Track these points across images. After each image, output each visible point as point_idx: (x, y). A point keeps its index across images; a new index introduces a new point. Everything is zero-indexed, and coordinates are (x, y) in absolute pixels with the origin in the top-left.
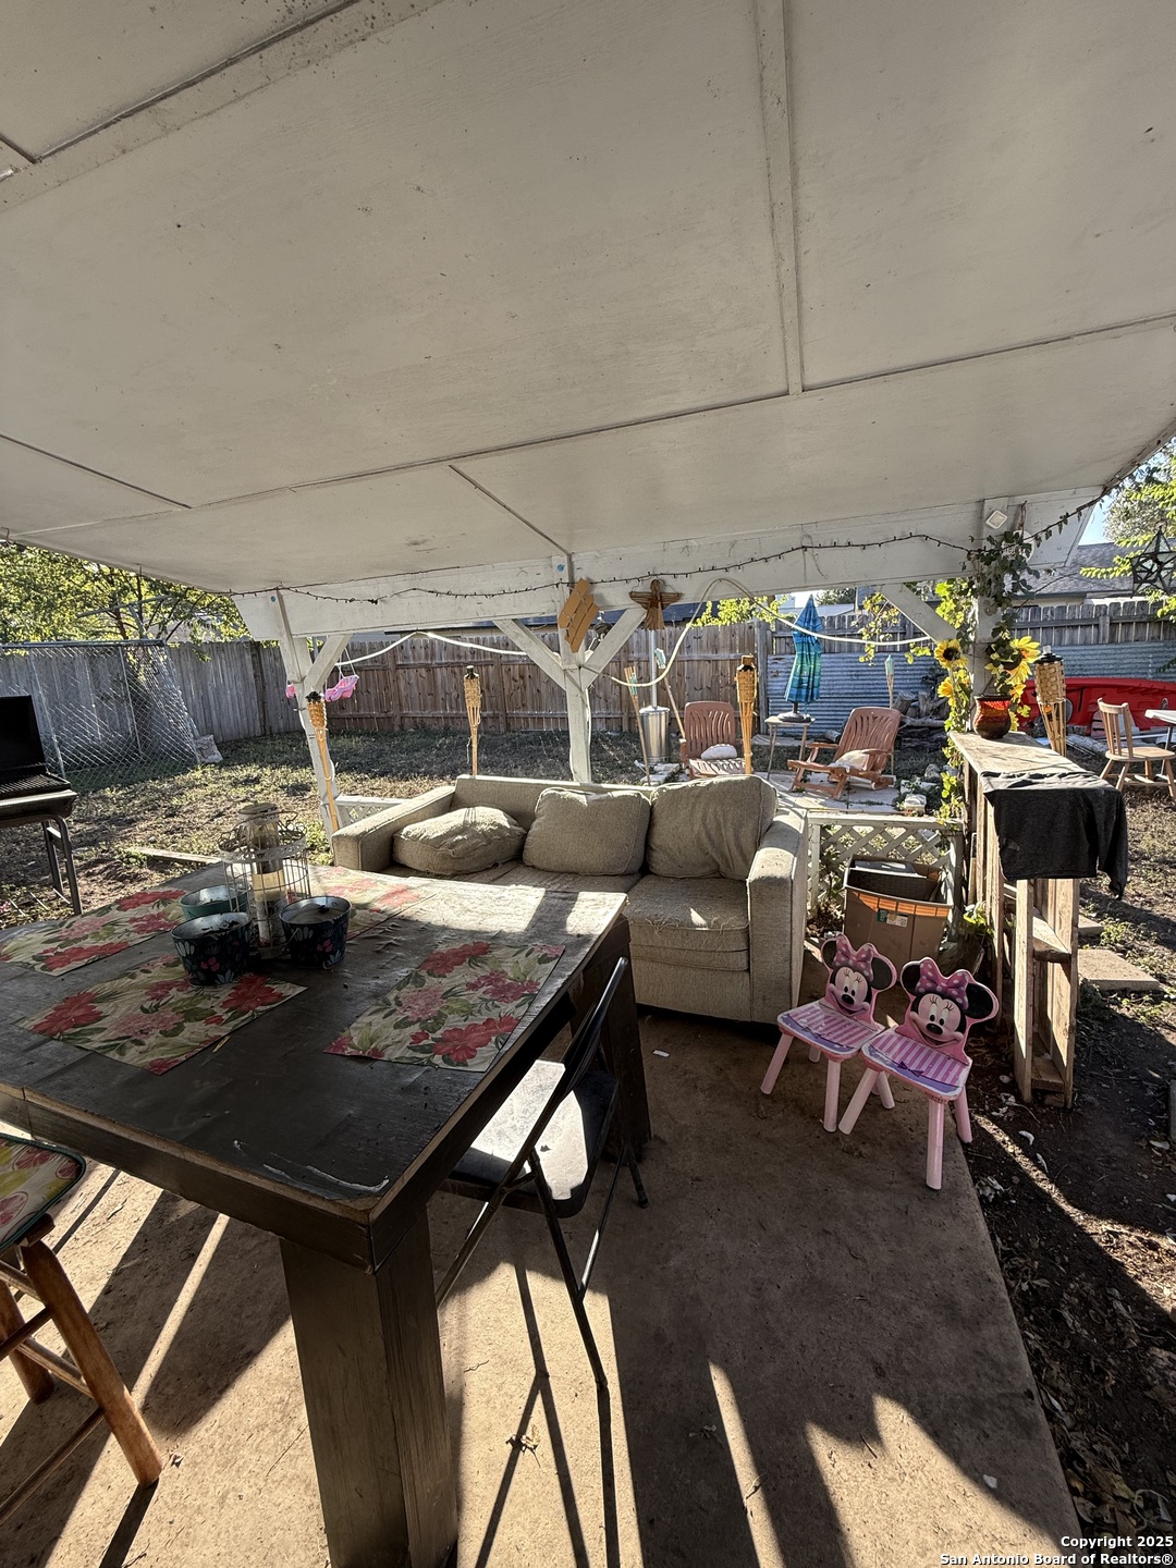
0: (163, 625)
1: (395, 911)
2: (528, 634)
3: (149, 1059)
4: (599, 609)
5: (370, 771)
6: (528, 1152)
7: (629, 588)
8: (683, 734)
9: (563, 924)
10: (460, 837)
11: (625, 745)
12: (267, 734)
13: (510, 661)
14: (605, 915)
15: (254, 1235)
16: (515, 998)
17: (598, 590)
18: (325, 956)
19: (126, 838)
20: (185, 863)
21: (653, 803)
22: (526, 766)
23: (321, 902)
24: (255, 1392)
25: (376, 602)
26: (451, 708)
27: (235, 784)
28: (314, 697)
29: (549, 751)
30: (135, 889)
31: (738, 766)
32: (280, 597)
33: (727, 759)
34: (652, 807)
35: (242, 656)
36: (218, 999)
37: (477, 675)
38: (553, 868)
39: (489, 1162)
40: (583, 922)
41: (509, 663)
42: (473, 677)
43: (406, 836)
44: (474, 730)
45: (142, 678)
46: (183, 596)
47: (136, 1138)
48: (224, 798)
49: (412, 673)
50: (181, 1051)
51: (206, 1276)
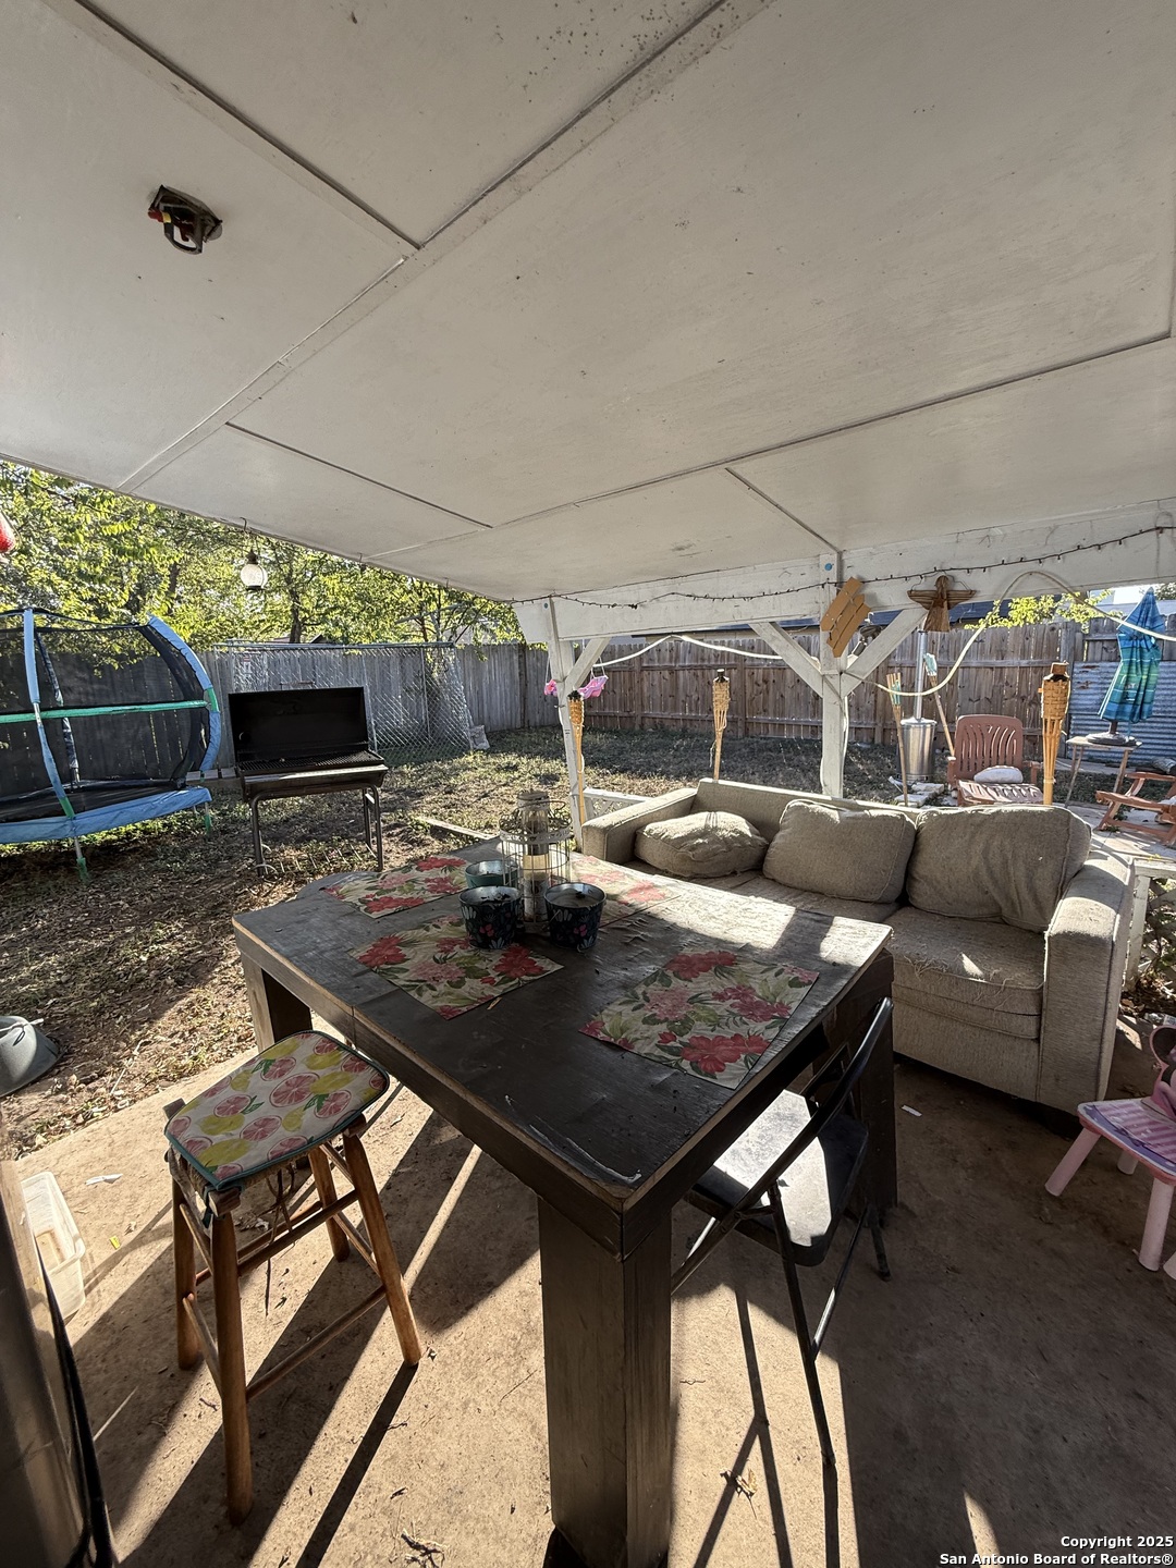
0: (454, 631)
1: (643, 906)
2: (787, 639)
3: (439, 1004)
4: (870, 610)
5: (611, 767)
6: (770, 1182)
7: (908, 586)
8: (952, 752)
9: (817, 949)
10: (701, 841)
11: (877, 759)
12: (526, 726)
13: (754, 665)
14: (864, 947)
15: (499, 1177)
16: (764, 1018)
17: (869, 590)
18: (580, 940)
19: (416, 808)
20: (458, 835)
21: (920, 828)
22: (764, 774)
23: (579, 888)
24: (494, 1321)
25: (636, 607)
26: (691, 711)
27: (498, 770)
28: (575, 695)
29: (789, 759)
30: (420, 852)
31: (1024, 793)
32: (552, 604)
33: (1009, 783)
34: (917, 832)
35: (511, 657)
36: (492, 961)
37: (727, 679)
38: (796, 885)
39: (725, 1180)
40: (839, 949)
41: (752, 667)
42: (723, 680)
43: (649, 833)
44: (719, 734)
45: (436, 675)
46: (471, 603)
47: (430, 1071)
48: (490, 781)
49: (656, 675)
50: (464, 1002)
51: (460, 1200)
